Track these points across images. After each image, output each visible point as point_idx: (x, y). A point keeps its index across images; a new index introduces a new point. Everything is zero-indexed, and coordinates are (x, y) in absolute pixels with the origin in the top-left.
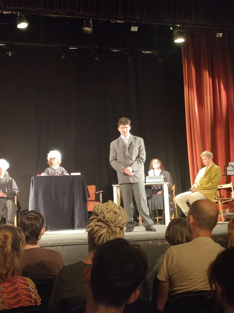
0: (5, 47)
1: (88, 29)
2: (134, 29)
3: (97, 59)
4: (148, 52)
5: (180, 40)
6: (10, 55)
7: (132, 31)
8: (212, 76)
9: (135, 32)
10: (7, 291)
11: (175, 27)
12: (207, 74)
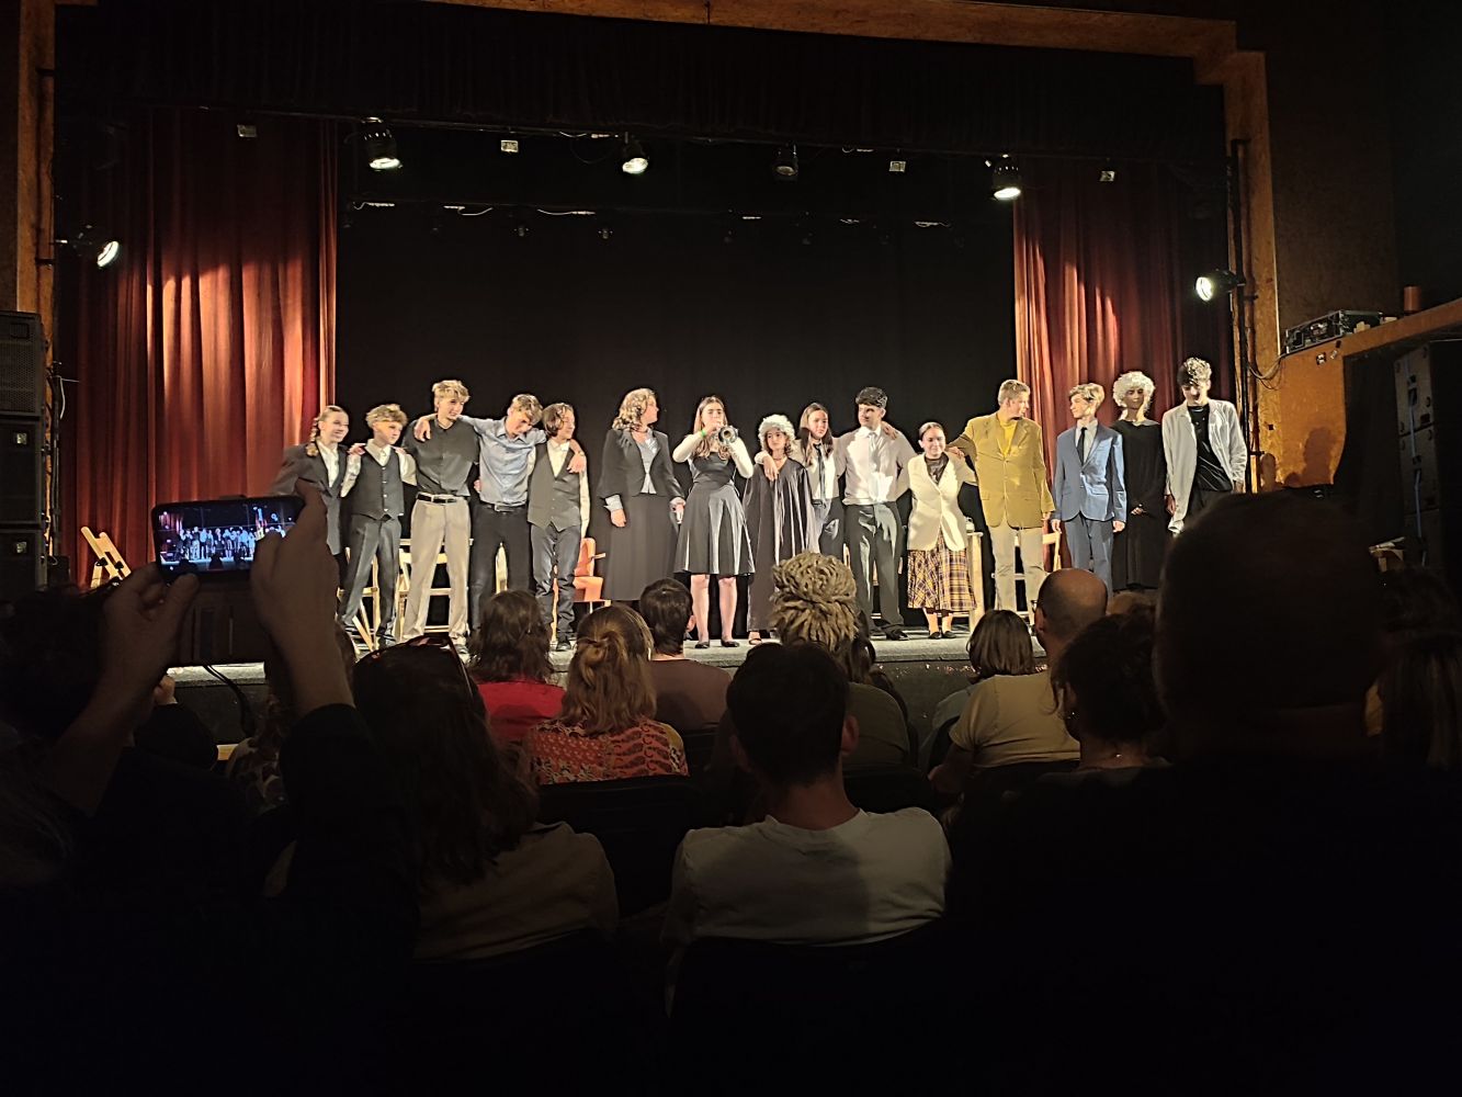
0: (595, 219)
1: (787, 170)
2: (897, 167)
4: (928, 224)
5: (1008, 193)
6: (605, 237)
7: (893, 173)
8: (1087, 280)
9: (900, 173)
10: (618, 750)
11: (996, 161)
12: (1072, 275)
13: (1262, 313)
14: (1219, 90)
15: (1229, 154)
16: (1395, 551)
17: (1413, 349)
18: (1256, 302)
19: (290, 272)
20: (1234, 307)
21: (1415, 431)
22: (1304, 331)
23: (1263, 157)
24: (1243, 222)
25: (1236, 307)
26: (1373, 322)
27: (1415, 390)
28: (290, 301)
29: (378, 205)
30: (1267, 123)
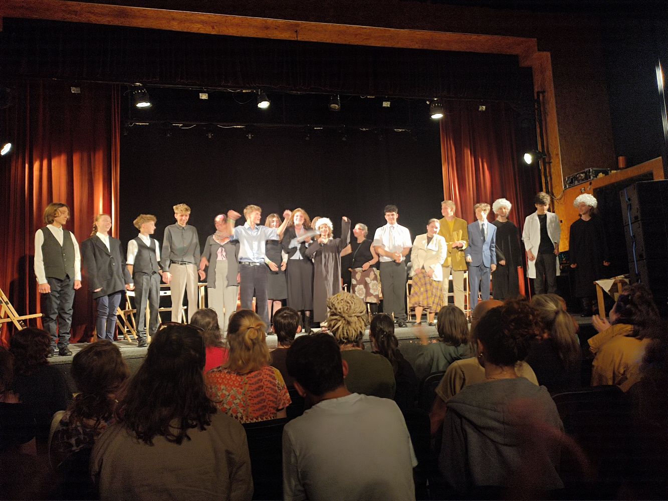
0: (245, 129)
1: (335, 106)
2: (386, 104)
3: (344, 139)
4: (400, 130)
5: (437, 116)
6: (250, 138)
7: (385, 107)
8: (474, 154)
9: (388, 107)
11: (432, 101)
12: (468, 153)
13: (554, 169)
14: (530, 68)
15: (536, 97)
16: (625, 279)
17: (629, 185)
18: (551, 164)
19: (97, 156)
21: (632, 223)
22: (574, 177)
23: (552, 99)
24: (544, 129)
25: (543, 167)
26: (606, 173)
27: (630, 204)
28: (97, 171)
29: (140, 124)
30: (553, 84)
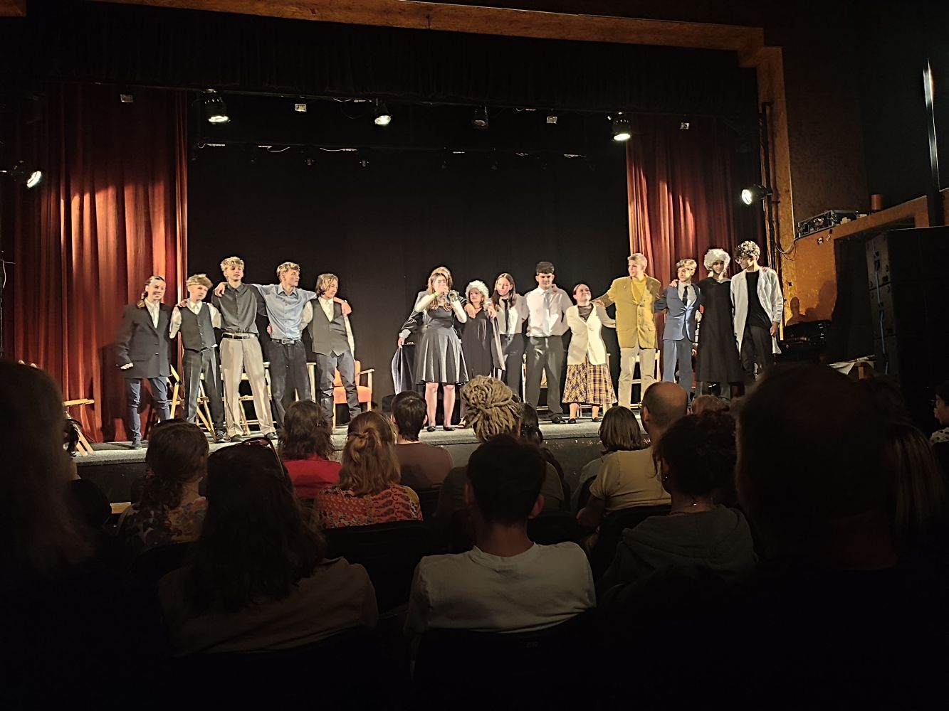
0: (357, 153)
1: (481, 123)
2: (552, 120)
3: (494, 168)
4: (572, 156)
5: (623, 137)
6: (364, 166)
7: (549, 124)
8: (673, 191)
9: (554, 124)
10: (377, 505)
11: (615, 116)
12: (664, 188)
13: (783, 212)
14: (753, 72)
15: (761, 112)
16: (868, 362)
17: (878, 234)
18: (779, 205)
19: (156, 191)
20: (766, 208)
21: (879, 286)
22: (809, 223)
23: (782, 113)
24: (770, 155)
25: (767, 208)
26: (853, 217)
27: (879, 261)
28: (156, 210)
29: (214, 145)
30: (784, 91)
